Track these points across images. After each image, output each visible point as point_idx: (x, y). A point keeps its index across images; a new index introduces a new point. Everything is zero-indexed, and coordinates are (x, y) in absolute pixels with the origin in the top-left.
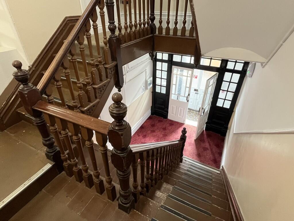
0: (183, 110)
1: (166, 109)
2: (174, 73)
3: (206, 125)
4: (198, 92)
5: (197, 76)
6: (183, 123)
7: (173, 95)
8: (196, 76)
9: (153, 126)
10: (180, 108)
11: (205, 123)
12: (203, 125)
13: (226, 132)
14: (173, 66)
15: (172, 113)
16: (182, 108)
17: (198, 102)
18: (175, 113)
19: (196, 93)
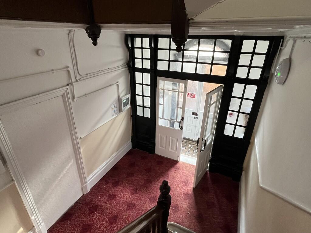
0: (175, 141)
1: (152, 140)
2: (160, 87)
3: (210, 164)
4: (197, 117)
6: (176, 159)
7: (160, 120)
8: (194, 95)
9: (132, 165)
10: (171, 138)
11: (208, 160)
12: (206, 164)
13: (241, 174)
14: (157, 77)
15: (161, 146)
16: (173, 139)
18: (164, 146)
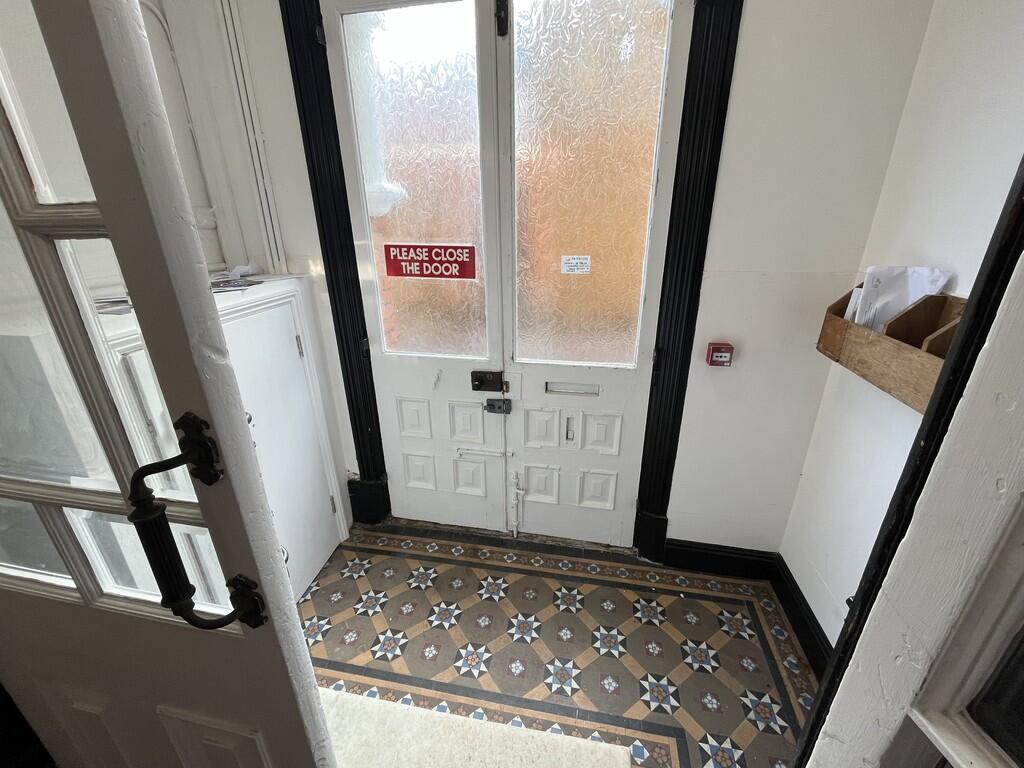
4: (507, 396)
5: (472, 250)
8: (465, 258)
17: (522, 472)
19: (491, 406)
